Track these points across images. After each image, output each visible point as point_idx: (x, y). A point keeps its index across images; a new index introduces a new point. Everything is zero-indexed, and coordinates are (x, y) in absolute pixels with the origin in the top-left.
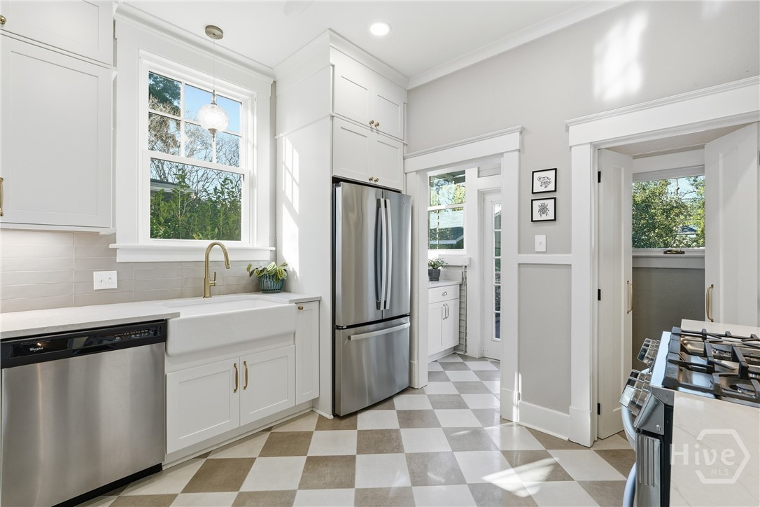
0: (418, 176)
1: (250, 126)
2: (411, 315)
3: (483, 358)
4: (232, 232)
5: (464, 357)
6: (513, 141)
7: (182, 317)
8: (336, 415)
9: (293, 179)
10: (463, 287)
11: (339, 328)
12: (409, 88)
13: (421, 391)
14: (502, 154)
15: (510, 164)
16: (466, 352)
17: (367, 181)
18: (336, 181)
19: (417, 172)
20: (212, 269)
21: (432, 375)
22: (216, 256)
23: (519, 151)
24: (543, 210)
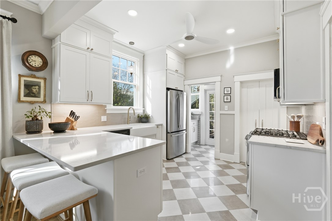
0: (188, 86)
1: (137, 70)
2: (186, 130)
3: (206, 145)
4: (131, 104)
5: (200, 145)
6: (219, 78)
7: (133, 129)
8: (167, 159)
9: (150, 89)
10: (199, 122)
11: (168, 133)
12: (186, 58)
13: (189, 153)
14: (215, 82)
15: (218, 85)
16: (200, 143)
17: (175, 88)
18: (168, 89)
19: (188, 85)
20: (129, 116)
21: (192, 150)
22: (131, 111)
23: (220, 81)
24: (227, 99)
